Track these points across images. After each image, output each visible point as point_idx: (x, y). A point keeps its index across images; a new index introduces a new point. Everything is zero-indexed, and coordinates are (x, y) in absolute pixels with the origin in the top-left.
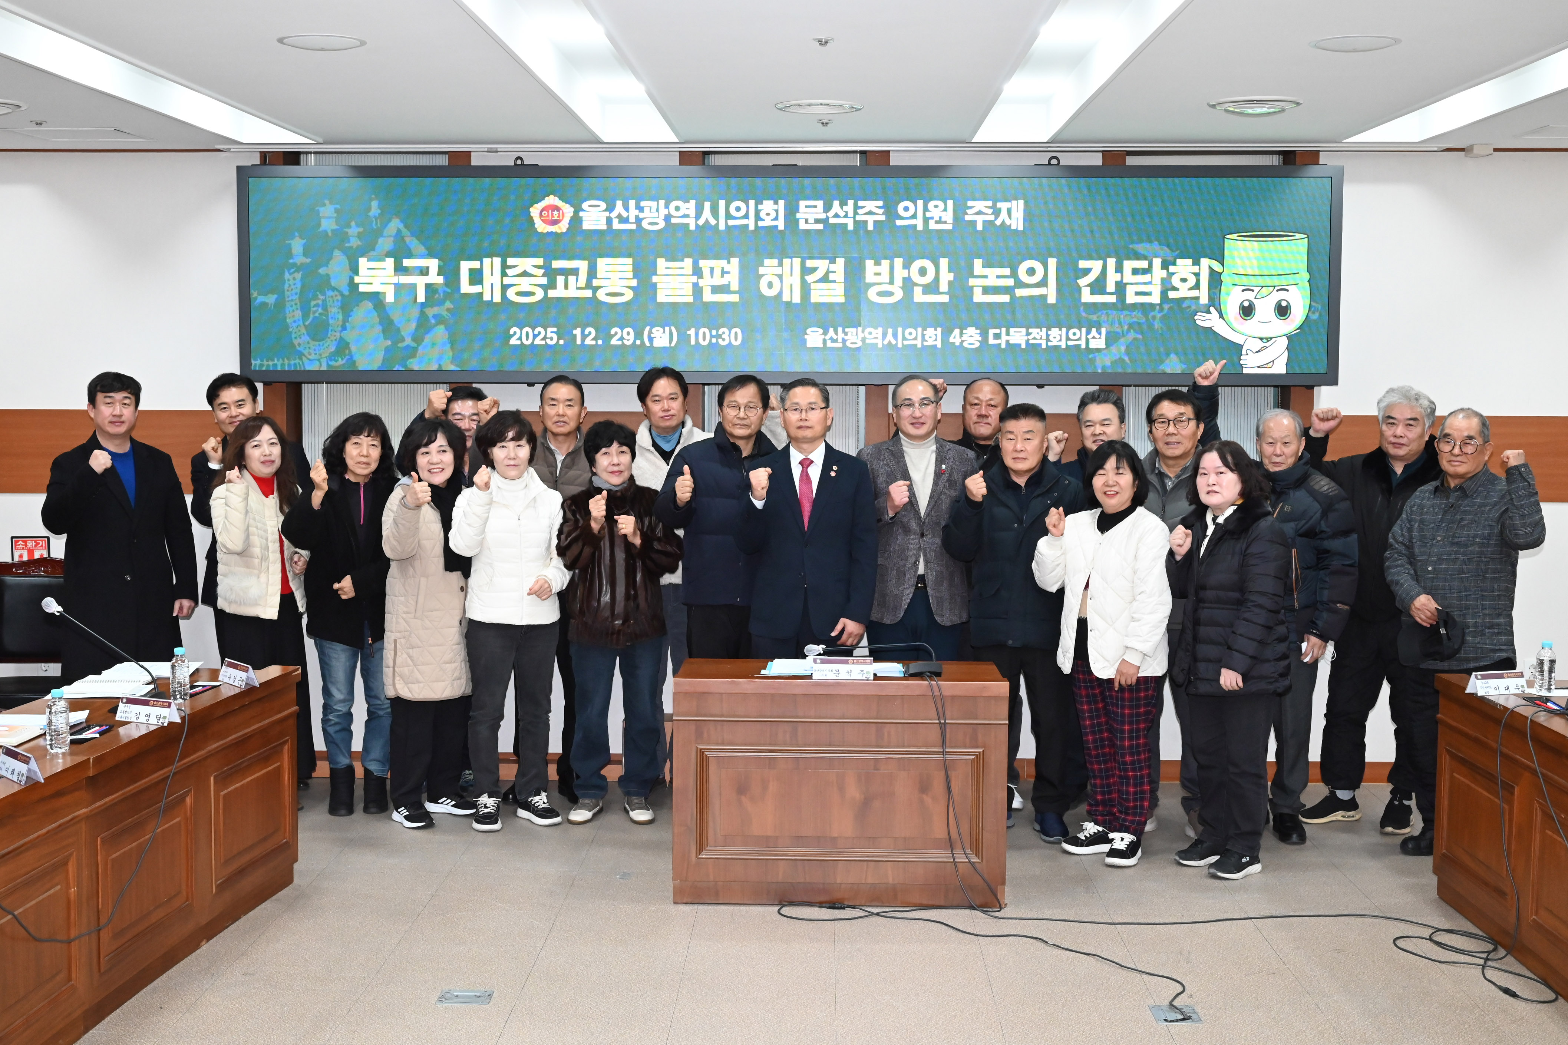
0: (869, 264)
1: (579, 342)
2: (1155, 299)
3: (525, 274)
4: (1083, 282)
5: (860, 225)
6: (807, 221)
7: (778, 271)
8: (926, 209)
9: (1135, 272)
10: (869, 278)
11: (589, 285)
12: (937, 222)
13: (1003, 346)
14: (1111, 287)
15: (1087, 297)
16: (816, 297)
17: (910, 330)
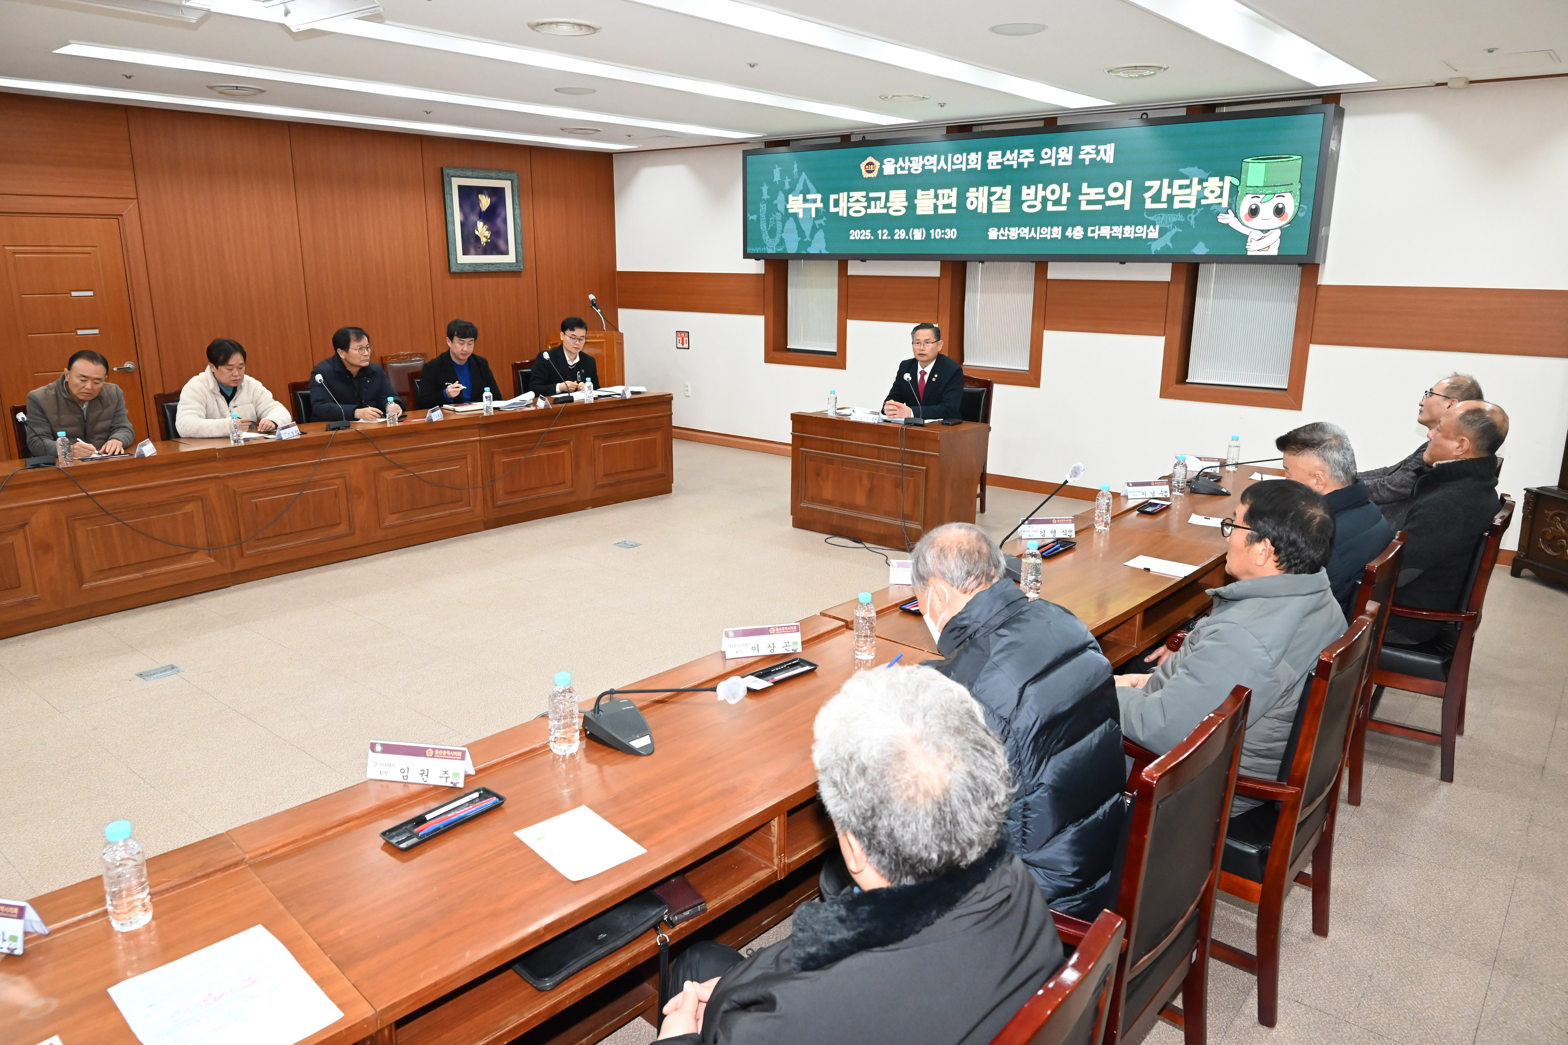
0: (1024, 188)
1: (880, 238)
2: (1192, 205)
3: (857, 201)
4: (1147, 195)
5: (1020, 165)
6: (992, 165)
7: (976, 194)
8: (1057, 153)
9: (1181, 187)
10: (1024, 197)
11: (885, 207)
12: (1063, 161)
13: (1096, 237)
14: (1164, 198)
15: (1149, 205)
16: (995, 210)
17: (1044, 228)
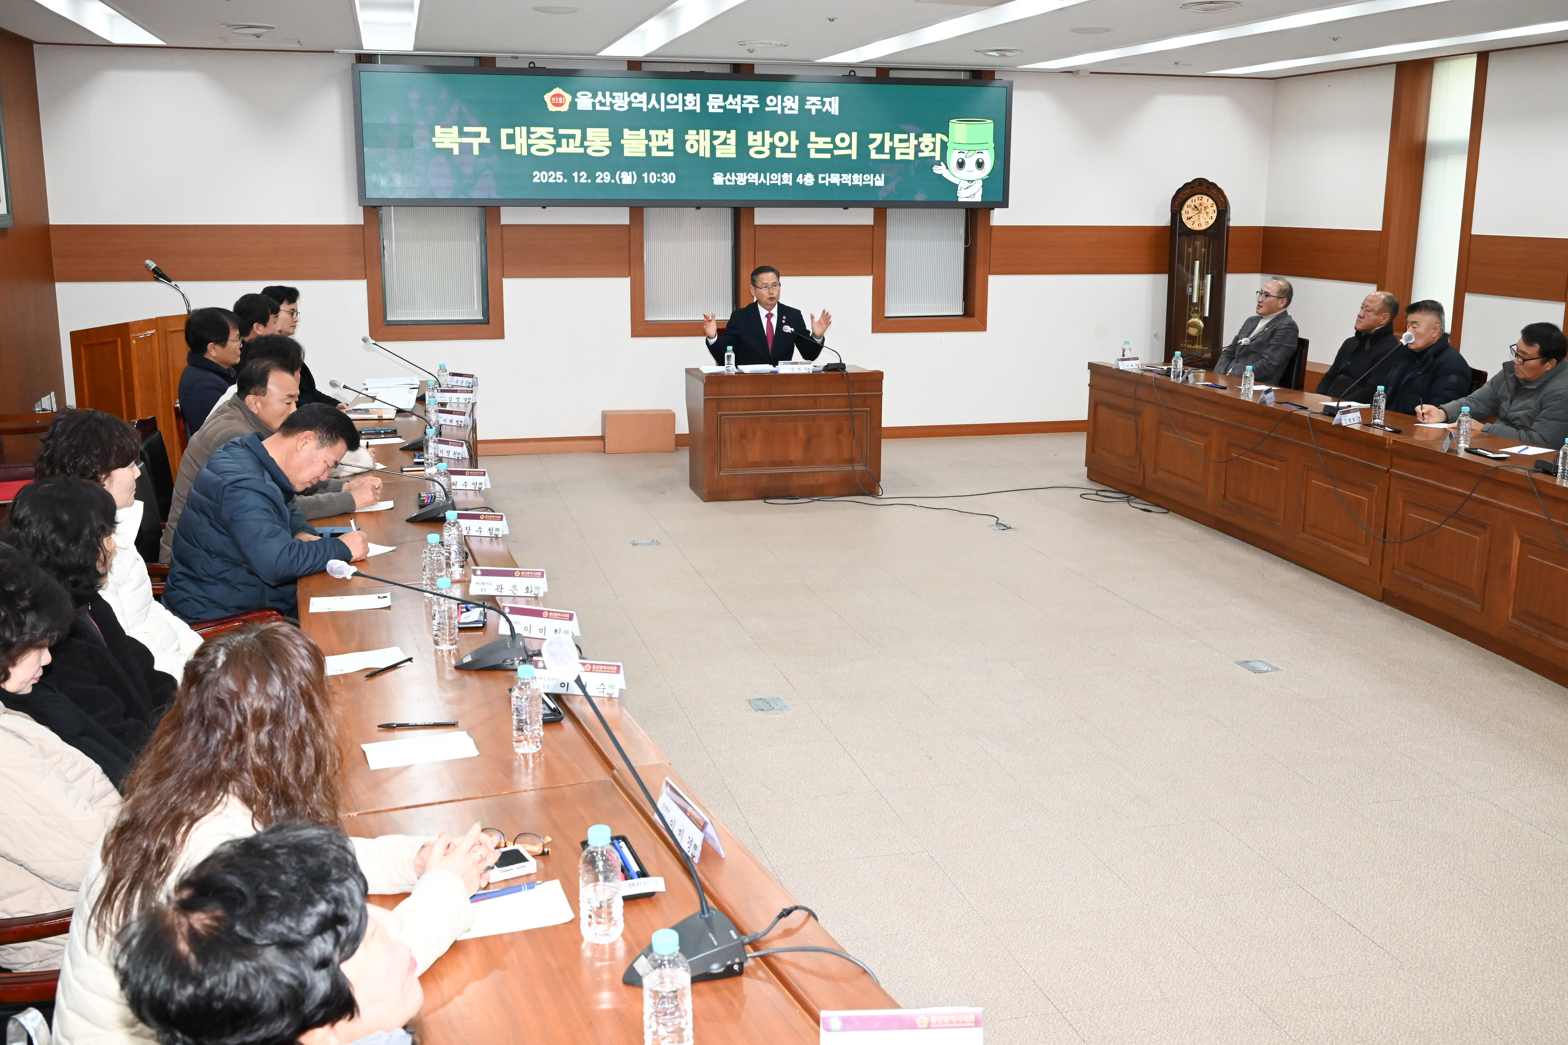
0: (750, 134)
1: (576, 181)
2: (911, 157)
3: (542, 137)
4: (871, 147)
5: (744, 110)
6: (713, 107)
7: (697, 137)
8: (783, 101)
9: (901, 141)
10: (750, 143)
11: (582, 145)
12: (789, 109)
13: (827, 184)
14: (887, 150)
15: (874, 156)
16: (719, 155)
17: (774, 174)
